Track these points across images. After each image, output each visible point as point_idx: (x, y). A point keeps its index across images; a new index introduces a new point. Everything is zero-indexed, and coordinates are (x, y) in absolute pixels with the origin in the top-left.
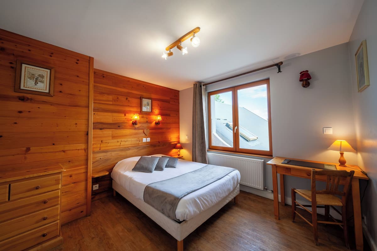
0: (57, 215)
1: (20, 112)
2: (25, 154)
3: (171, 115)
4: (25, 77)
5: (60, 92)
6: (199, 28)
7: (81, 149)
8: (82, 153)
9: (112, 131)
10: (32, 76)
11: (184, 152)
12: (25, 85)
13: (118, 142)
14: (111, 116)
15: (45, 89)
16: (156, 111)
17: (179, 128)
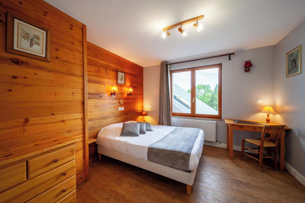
0: (74, 185)
1: (15, 77)
2: (24, 126)
3: (138, 88)
4: (18, 36)
5: (57, 58)
6: (203, 16)
7: (79, 119)
8: (80, 122)
9: (95, 101)
10: (26, 36)
11: (148, 119)
12: (19, 45)
13: (100, 111)
14: (94, 87)
15: (41, 53)
16: (128, 84)
17: (143, 98)
